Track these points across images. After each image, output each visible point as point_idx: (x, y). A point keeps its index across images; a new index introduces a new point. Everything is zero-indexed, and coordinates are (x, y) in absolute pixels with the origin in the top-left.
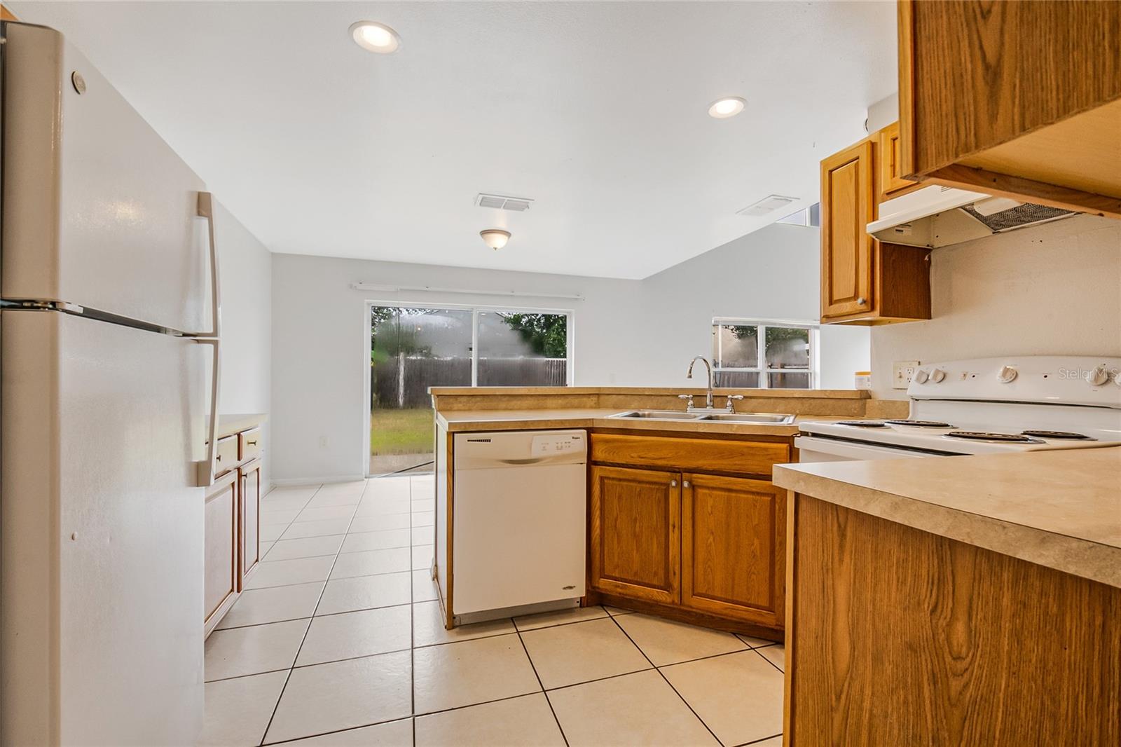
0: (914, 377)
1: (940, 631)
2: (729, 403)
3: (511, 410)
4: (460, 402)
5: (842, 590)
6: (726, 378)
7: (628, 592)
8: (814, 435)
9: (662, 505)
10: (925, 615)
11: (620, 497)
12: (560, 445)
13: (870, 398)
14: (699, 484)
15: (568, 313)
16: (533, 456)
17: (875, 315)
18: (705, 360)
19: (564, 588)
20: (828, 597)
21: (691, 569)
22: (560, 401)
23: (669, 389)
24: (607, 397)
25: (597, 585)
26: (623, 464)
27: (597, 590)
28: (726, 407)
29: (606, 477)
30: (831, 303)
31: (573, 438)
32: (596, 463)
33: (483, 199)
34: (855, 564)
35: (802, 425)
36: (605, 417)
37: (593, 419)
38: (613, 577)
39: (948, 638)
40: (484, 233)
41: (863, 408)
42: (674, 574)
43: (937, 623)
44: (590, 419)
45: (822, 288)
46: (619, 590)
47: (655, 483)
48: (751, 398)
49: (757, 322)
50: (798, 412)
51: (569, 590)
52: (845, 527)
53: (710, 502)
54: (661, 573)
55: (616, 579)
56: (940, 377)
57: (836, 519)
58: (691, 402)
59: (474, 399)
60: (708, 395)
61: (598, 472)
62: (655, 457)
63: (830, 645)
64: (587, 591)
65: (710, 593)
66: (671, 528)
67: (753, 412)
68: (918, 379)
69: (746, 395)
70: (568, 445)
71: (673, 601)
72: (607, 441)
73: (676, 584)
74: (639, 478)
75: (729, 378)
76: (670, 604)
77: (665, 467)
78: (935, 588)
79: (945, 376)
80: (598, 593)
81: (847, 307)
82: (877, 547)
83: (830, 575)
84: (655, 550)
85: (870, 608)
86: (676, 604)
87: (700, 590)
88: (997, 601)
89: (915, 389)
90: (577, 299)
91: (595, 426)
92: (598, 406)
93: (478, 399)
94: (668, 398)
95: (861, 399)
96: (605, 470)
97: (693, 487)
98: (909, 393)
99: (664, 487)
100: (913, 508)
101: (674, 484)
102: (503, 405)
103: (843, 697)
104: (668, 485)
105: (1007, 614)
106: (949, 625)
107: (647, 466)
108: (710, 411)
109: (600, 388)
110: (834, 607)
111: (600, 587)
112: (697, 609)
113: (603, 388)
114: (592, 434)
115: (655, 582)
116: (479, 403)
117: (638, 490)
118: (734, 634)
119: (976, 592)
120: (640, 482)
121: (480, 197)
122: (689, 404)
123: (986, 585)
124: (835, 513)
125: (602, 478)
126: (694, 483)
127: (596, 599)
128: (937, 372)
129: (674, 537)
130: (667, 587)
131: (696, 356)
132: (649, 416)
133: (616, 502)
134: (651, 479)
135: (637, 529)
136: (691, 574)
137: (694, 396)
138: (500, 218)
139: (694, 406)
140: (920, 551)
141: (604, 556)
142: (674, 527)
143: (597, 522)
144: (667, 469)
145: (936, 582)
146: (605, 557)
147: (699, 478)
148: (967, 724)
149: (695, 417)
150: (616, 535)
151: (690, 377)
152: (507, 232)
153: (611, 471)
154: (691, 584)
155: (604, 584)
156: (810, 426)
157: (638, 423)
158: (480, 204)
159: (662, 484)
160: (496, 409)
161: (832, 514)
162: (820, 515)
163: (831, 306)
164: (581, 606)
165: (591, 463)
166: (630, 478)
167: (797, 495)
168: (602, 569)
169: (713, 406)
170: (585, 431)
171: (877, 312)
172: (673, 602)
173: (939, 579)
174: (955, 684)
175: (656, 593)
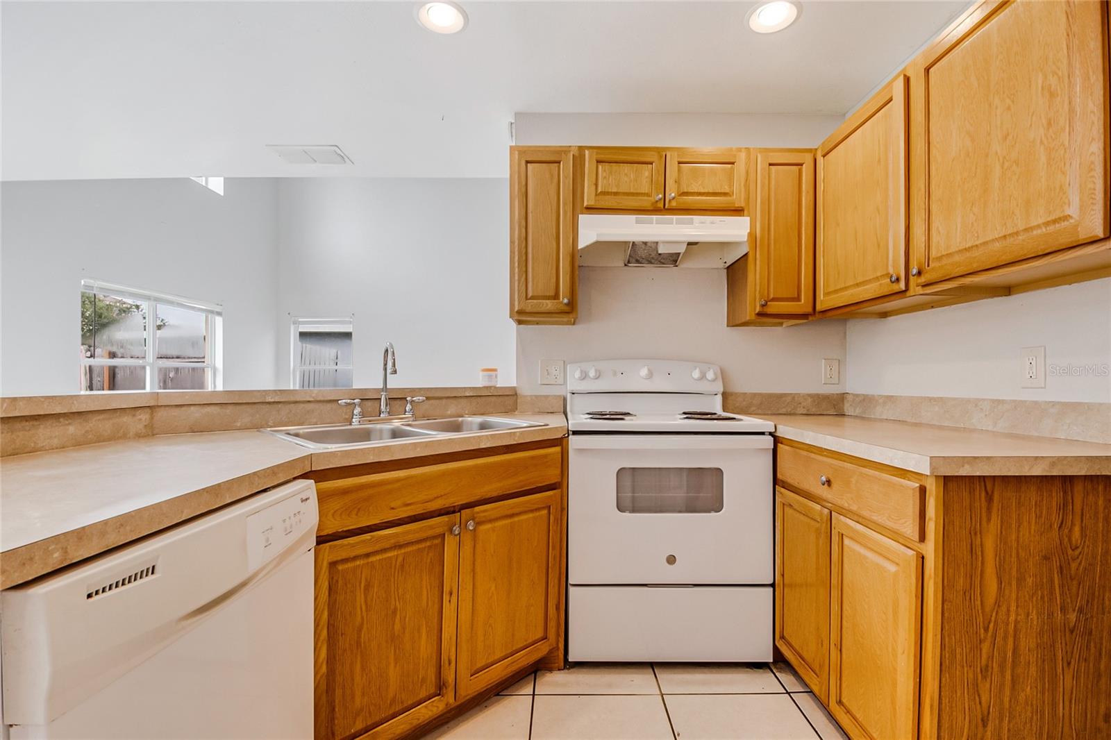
1: (1065, 537)
2: (408, 407)
5: (990, 544)
10: (1055, 533)
11: (367, 587)
14: (484, 518)
20: (976, 554)
21: (470, 643)
26: (374, 526)
29: (341, 562)
31: (302, 501)
32: (321, 540)
34: (1002, 518)
39: (1070, 540)
43: (1062, 534)
47: (427, 539)
52: (993, 492)
53: (494, 537)
54: (431, 673)
57: (983, 488)
58: (358, 410)
60: (383, 398)
62: (426, 497)
63: (979, 591)
66: (446, 599)
73: (451, 678)
74: (402, 540)
77: (441, 510)
78: (1062, 511)
82: (1020, 499)
83: (979, 536)
85: (1015, 545)
88: (1096, 503)
92: (151, 432)
96: (342, 546)
97: (476, 525)
100: (1065, 462)
101: (457, 529)
103: (991, 625)
104: (443, 535)
105: (1101, 509)
106: (1070, 531)
107: (414, 516)
110: (982, 559)
115: (424, 694)
117: (400, 559)
118: (499, 695)
119: (1085, 504)
120: (403, 546)
122: (356, 412)
123: (1090, 497)
124: (983, 484)
125: (335, 566)
126: (477, 520)
129: (448, 610)
130: (439, 690)
133: (360, 598)
134: (419, 535)
135: (397, 626)
137: (361, 400)
139: (362, 414)
140: (1051, 491)
142: (449, 597)
145: (1062, 507)
147: (482, 512)
148: (1081, 586)
153: (351, 547)
159: (434, 537)
161: (980, 485)
162: (968, 490)
166: (386, 547)
169: (388, 412)
170: (311, 481)
173: (1064, 505)
174: (1074, 566)
175: (423, 711)
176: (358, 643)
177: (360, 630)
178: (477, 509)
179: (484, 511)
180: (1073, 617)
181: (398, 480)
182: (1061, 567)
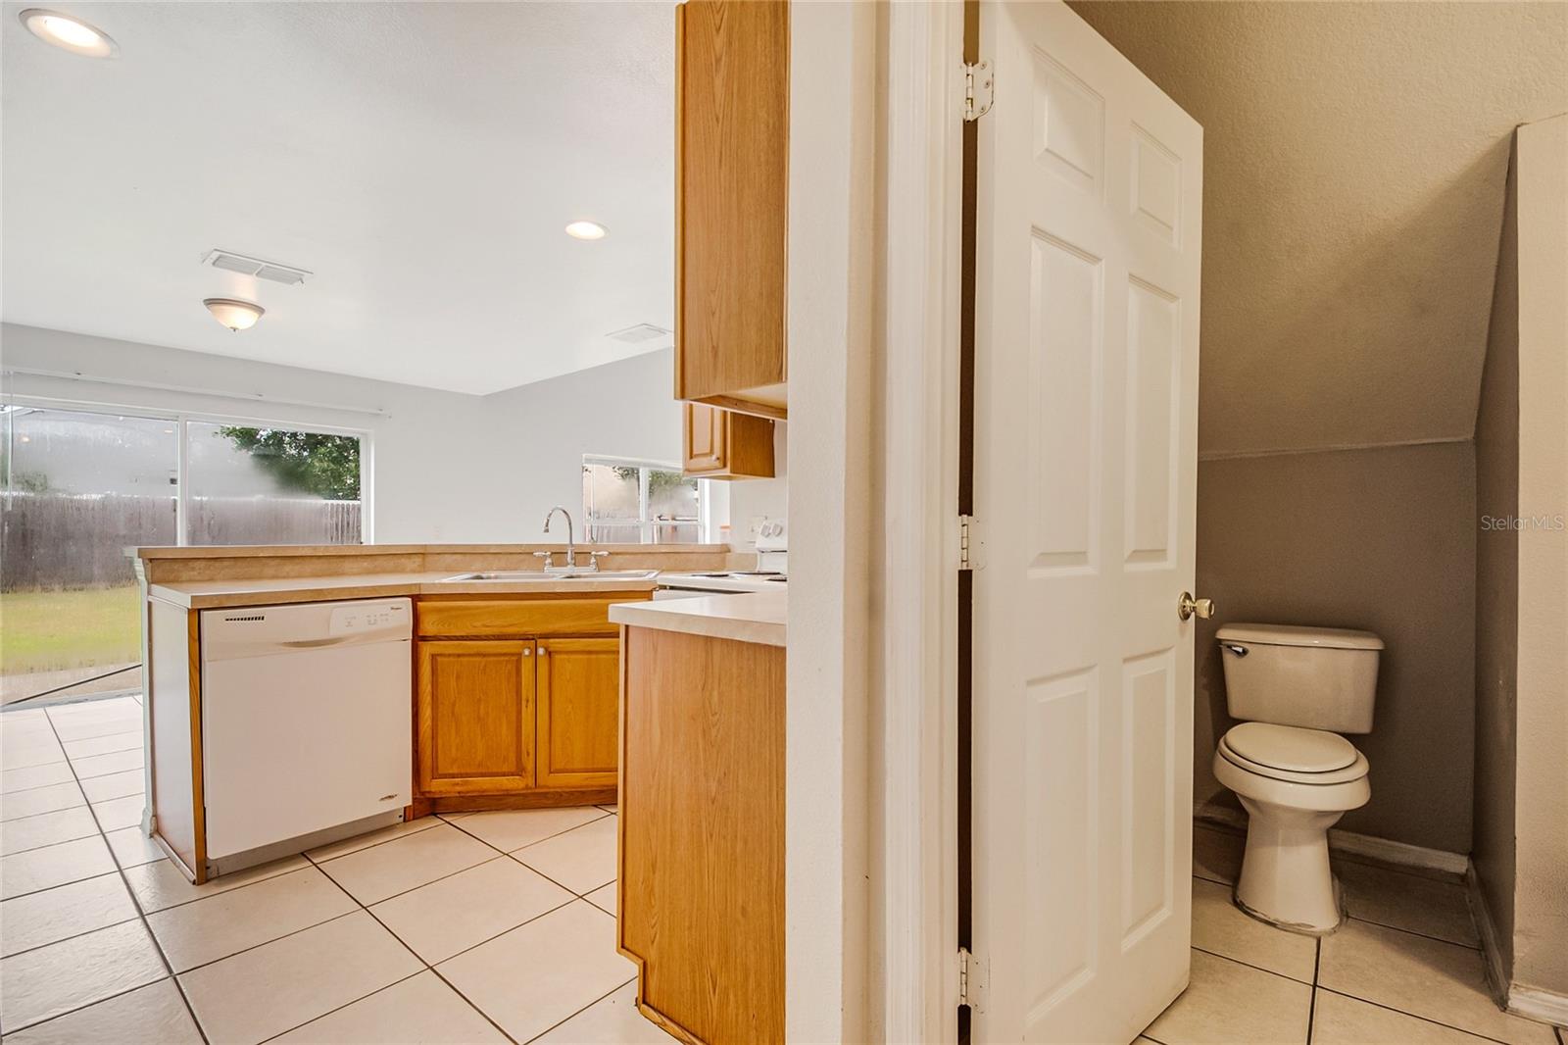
0: (760, 530)
1: (706, 700)
2: (593, 560)
3: (284, 577)
4: (193, 569)
6: (606, 531)
7: (470, 788)
8: (672, 588)
9: (513, 679)
10: (699, 695)
11: (458, 677)
12: (372, 619)
13: (729, 551)
14: (557, 649)
15: (362, 434)
16: (333, 633)
17: (727, 472)
18: (565, 512)
19: (382, 799)
21: (547, 745)
22: (365, 564)
23: (522, 545)
24: (437, 557)
25: (427, 790)
26: (462, 636)
27: (428, 795)
28: (588, 564)
29: (438, 655)
30: (691, 458)
31: (392, 608)
32: (425, 639)
33: (220, 257)
35: (661, 579)
36: (437, 582)
37: (420, 584)
38: (449, 774)
39: (710, 704)
40: (211, 302)
41: (724, 560)
42: (528, 754)
43: (705, 696)
44: (415, 584)
45: (684, 441)
46: (458, 789)
47: (505, 655)
48: (617, 554)
49: (639, 464)
50: (664, 568)
51: (387, 801)
53: (569, 667)
54: (512, 756)
55: (453, 776)
56: (778, 531)
58: (549, 561)
59: (217, 564)
60: (569, 552)
61: (427, 649)
62: (505, 624)
64: (414, 799)
65: (568, 767)
66: (524, 703)
67: (619, 569)
68: (763, 533)
69: (611, 551)
70: (384, 618)
71: (527, 785)
72: (439, 610)
73: (530, 766)
74: (482, 650)
75: (608, 532)
76: (523, 789)
77: (516, 635)
78: (704, 672)
79: (781, 530)
80: (429, 799)
81: (704, 462)
84: (506, 734)
85: (671, 700)
86: (531, 788)
87: (557, 766)
88: (730, 669)
89: (762, 543)
90: (378, 415)
91: (422, 593)
92: (423, 569)
93: (226, 563)
94: (522, 557)
95: (721, 553)
96: (439, 645)
97: (549, 653)
98: (757, 546)
99: (514, 658)
101: (527, 652)
102: (270, 571)
104: (520, 655)
105: (734, 675)
106: (711, 694)
107: (494, 636)
108: (569, 570)
109: (426, 545)
111: (433, 790)
112: (554, 788)
113: (431, 545)
114: (419, 603)
115: (505, 769)
116: (227, 570)
117: (483, 664)
118: (596, 806)
119: (722, 669)
120: (484, 655)
121: (216, 255)
122: (547, 562)
125: (434, 657)
126: (551, 649)
127: (427, 806)
128: (776, 526)
129: (527, 713)
130: (519, 771)
131: (554, 507)
132: (496, 578)
133: (453, 683)
134: (499, 651)
135: (482, 711)
136: (548, 750)
137: (552, 553)
138: (244, 286)
139: (553, 564)
141: (437, 752)
142: (528, 701)
143: (426, 713)
144: (518, 637)
145: (704, 667)
146: (439, 752)
147: (555, 644)
148: (720, 756)
149: (553, 577)
150: (454, 724)
151: (547, 531)
152: (260, 308)
153: (445, 646)
154: (547, 762)
155: (436, 786)
156: (666, 579)
157: (481, 587)
158: (214, 264)
159: (513, 655)
160: (260, 578)
163: (692, 461)
164: (404, 821)
165: (418, 638)
166: (472, 652)
167: (627, 627)
168: (435, 768)
169: (575, 564)
170: (410, 599)
171: (728, 469)
172: (527, 787)
173: (706, 665)
174: (714, 732)
175: (506, 782)
176: (453, 713)
177: (454, 705)
178: (552, 640)
179: (560, 643)
180: (714, 786)
181: (478, 608)
182: (704, 731)
